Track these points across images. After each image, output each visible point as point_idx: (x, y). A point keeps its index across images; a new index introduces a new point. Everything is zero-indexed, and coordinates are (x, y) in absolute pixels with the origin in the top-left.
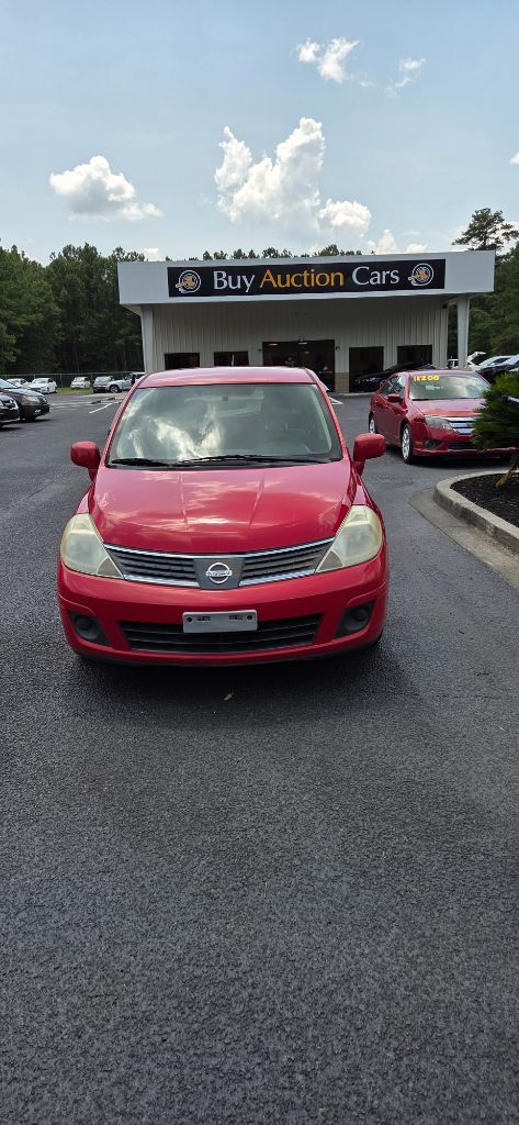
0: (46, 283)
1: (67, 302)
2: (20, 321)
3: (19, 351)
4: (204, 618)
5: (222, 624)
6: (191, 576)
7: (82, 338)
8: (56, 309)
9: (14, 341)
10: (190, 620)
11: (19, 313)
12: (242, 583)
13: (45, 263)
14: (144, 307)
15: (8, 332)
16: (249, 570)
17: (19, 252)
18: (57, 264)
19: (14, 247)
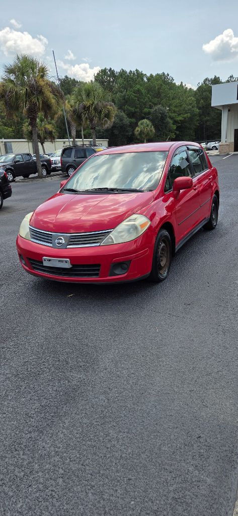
0: (193, 98)
1: (203, 107)
2: (180, 118)
3: (178, 132)
4: (50, 260)
5: (56, 263)
6: (50, 241)
7: (208, 123)
8: (197, 111)
9: (175, 128)
10: (45, 260)
11: (179, 115)
12: (68, 247)
13: (195, 88)
14: (224, 106)
15: (173, 124)
16: (72, 241)
17: (184, 85)
18: (200, 88)
19: (182, 83)
